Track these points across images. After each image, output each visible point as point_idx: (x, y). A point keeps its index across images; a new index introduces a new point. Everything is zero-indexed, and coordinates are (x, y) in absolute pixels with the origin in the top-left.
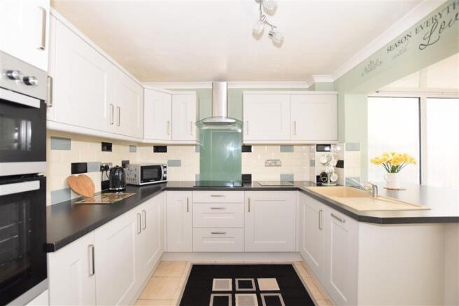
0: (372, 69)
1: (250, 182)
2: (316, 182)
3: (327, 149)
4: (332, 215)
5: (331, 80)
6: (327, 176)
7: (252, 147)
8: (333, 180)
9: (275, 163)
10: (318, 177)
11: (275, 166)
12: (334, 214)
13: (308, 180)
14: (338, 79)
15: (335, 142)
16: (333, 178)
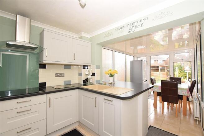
0: (108, 36)
1: (45, 88)
2: (82, 83)
3: (86, 67)
4: (104, 99)
5: (89, 37)
6: (88, 80)
7: (47, 66)
8: (90, 82)
9: (61, 75)
10: (84, 81)
11: (61, 76)
12: (105, 98)
13: (77, 83)
14: (92, 37)
15: (90, 65)
16: (91, 81)
